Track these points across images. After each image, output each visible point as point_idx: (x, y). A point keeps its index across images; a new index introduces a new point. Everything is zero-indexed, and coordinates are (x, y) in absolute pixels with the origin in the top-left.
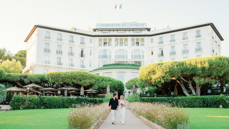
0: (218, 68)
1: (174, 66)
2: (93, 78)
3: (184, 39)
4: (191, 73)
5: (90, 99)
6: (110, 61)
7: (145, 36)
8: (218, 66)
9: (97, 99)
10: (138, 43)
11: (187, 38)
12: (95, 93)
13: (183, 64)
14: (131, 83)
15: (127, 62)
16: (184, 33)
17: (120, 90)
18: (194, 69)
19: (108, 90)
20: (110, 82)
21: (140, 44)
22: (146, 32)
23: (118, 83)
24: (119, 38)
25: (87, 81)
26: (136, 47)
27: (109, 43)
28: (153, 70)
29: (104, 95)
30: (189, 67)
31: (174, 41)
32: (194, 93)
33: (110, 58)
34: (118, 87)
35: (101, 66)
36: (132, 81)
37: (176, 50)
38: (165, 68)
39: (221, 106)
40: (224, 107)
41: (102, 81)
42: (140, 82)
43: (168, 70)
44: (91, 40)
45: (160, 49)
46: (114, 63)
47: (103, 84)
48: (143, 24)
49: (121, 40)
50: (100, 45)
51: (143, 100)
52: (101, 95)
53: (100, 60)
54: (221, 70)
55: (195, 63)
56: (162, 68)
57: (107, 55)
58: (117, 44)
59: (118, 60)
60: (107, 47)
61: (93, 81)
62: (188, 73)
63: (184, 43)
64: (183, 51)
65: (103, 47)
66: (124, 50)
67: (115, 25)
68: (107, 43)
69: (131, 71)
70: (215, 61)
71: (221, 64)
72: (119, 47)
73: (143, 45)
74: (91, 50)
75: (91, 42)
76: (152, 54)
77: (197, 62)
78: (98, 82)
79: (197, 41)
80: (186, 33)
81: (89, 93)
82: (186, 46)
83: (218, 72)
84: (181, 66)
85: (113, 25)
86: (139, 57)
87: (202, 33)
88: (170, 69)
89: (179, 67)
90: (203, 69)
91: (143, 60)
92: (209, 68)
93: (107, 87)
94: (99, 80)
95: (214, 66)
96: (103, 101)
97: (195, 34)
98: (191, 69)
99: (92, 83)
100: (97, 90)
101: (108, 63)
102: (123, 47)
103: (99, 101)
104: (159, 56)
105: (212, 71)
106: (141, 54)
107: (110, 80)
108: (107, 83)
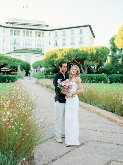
0: (102, 54)
1: (71, 52)
2: (7, 59)
3: (72, 35)
4: (83, 58)
5: (4, 76)
6: (19, 47)
7: (45, 30)
8: (102, 53)
9: (11, 76)
10: (40, 36)
11: (74, 34)
12: (8, 71)
13: (77, 50)
14: (37, 64)
15: (31, 48)
16: (72, 31)
17: (27, 69)
18: (86, 54)
19: (19, 68)
20: (21, 63)
21: (41, 36)
22: (46, 28)
23: (27, 64)
24: (26, 30)
25: (2, 61)
26: (38, 38)
27: (18, 34)
28: (55, 54)
29: (16, 72)
30: (81, 53)
31: (65, 35)
32: (83, 72)
33: (19, 45)
34: (26, 67)
35: (12, 50)
36: (37, 62)
37: (66, 42)
38: (65, 53)
39: (103, 82)
40: (104, 83)
41: (14, 62)
42: (44, 63)
43: (67, 55)
44: (4, 30)
45: (55, 41)
46: (22, 49)
47: (15, 64)
48: (43, 22)
49: (28, 32)
50: (11, 35)
51: (48, 77)
52: (13, 73)
53: (11, 46)
54: (104, 56)
55: (86, 50)
56: (62, 53)
57: (17, 42)
58: (24, 34)
59: (25, 47)
60: (16, 36)
61: (7, 61)
62: (81, 57)
63: (72, 38)
64: (71, 43)
65: (13, 36)
66: (29, 40)
67: (22, 21)
68: (17, 34)
69: (36, 55)
70: (100, 49)
71: (104, 52)
72: (26, 37)
73: (43, 37)
74: (4, 38)
75: (4, 32)
76: (50, 44)
77: (88, 49)
78: (10, 62)
79: (80, 37)
80: (73, 30)
81: (3, 71)
82: (73, 40)
83: (102, 57)
84: (76, 52)
85: (21, 20)
86: (41, 45)
87: (83, 32)
88: (68, 54)
89: (74, 53)
90: (92, 54)
91: (43, 48)
92: (96, 55)
93: (18, 66)
94: (11, 61)
95: (99, 53)
96: (16, 77)
97: (79, 32)
98: (83, 55)
99: (6, 63)
100: (10, 69)
101: (18, 48)
102: (29, 37)
103: (13, 77)
104: (55, 46)
105: (97, 57)
106: (42, 43)
107: (20, 61)
108: (18, 64)
